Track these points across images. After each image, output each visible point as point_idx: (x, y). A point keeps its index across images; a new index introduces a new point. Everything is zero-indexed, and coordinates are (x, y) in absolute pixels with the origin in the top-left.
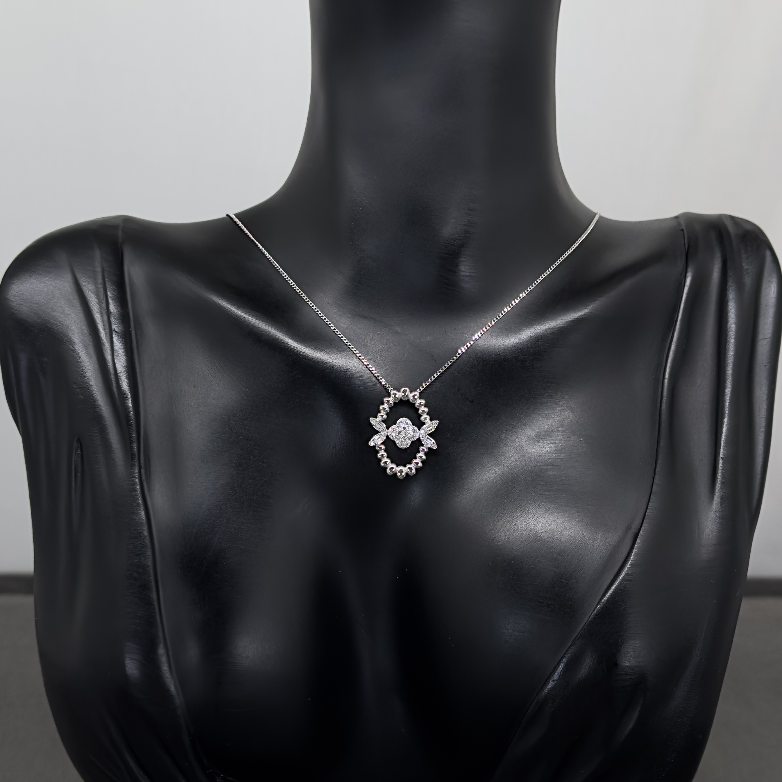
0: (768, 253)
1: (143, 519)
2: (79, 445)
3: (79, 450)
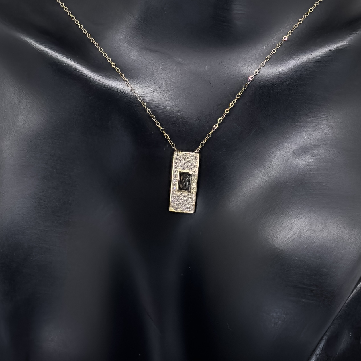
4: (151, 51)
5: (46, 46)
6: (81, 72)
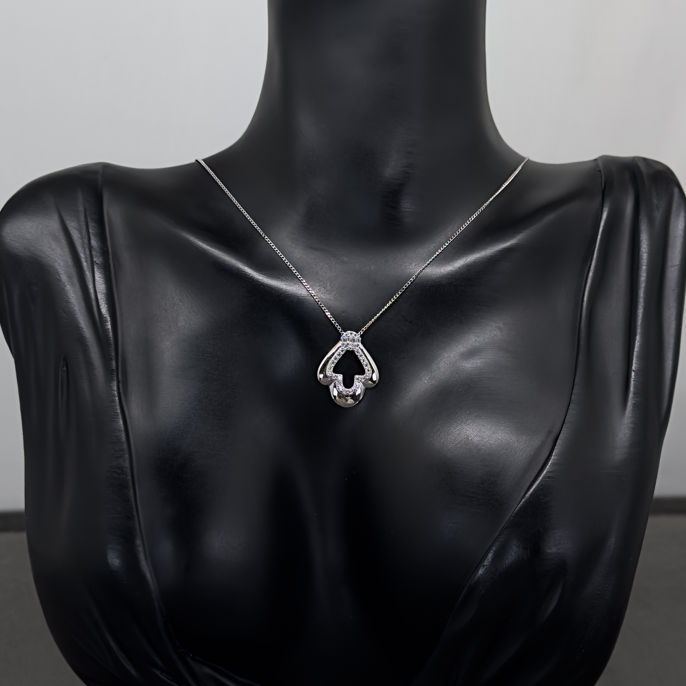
0: (676, 190)
1: (121, 427)
2: (65, 363)
3: (64, 367)
4: (316, 249)
5: (207, 245)
6: (244, 271)
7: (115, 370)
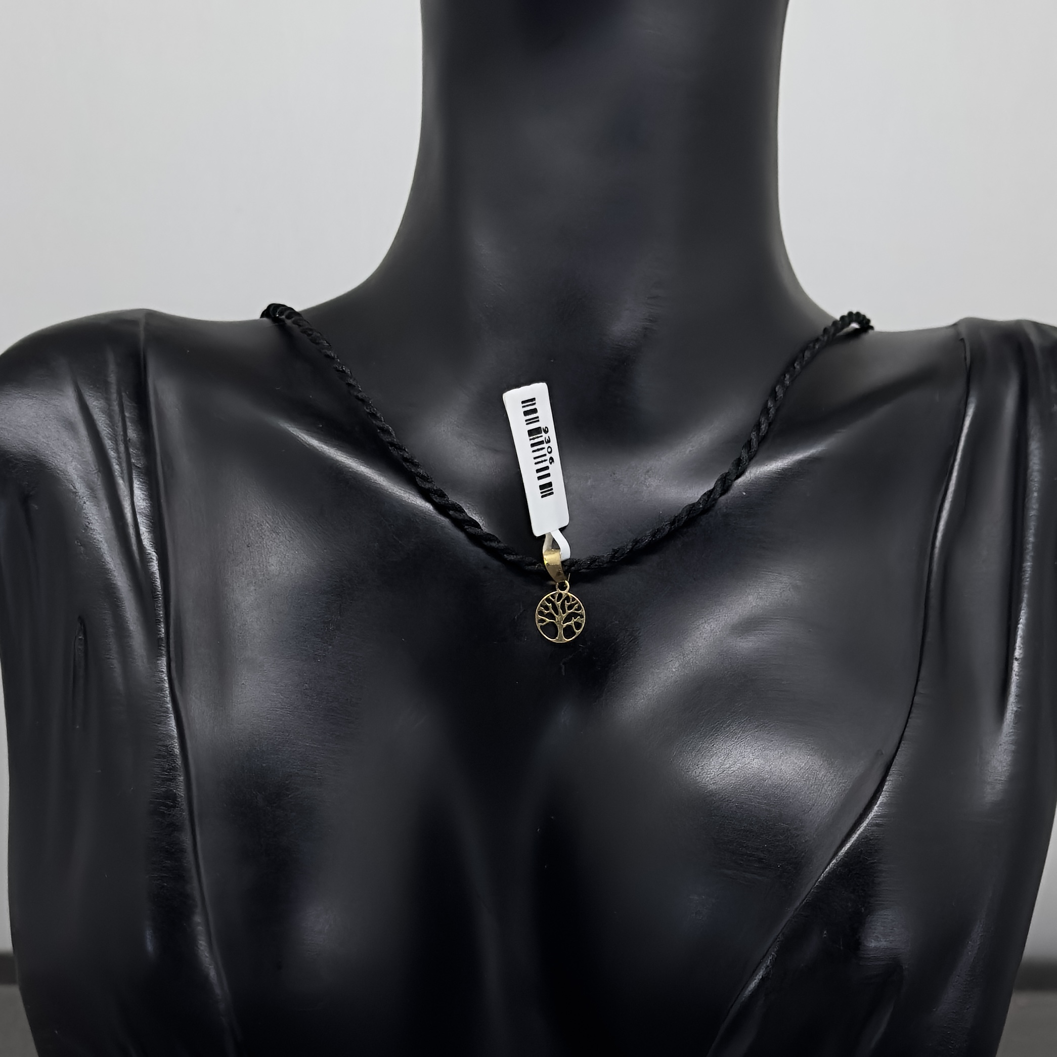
2: (82, 627)
3: (81, 635)
7: (164, 639)
